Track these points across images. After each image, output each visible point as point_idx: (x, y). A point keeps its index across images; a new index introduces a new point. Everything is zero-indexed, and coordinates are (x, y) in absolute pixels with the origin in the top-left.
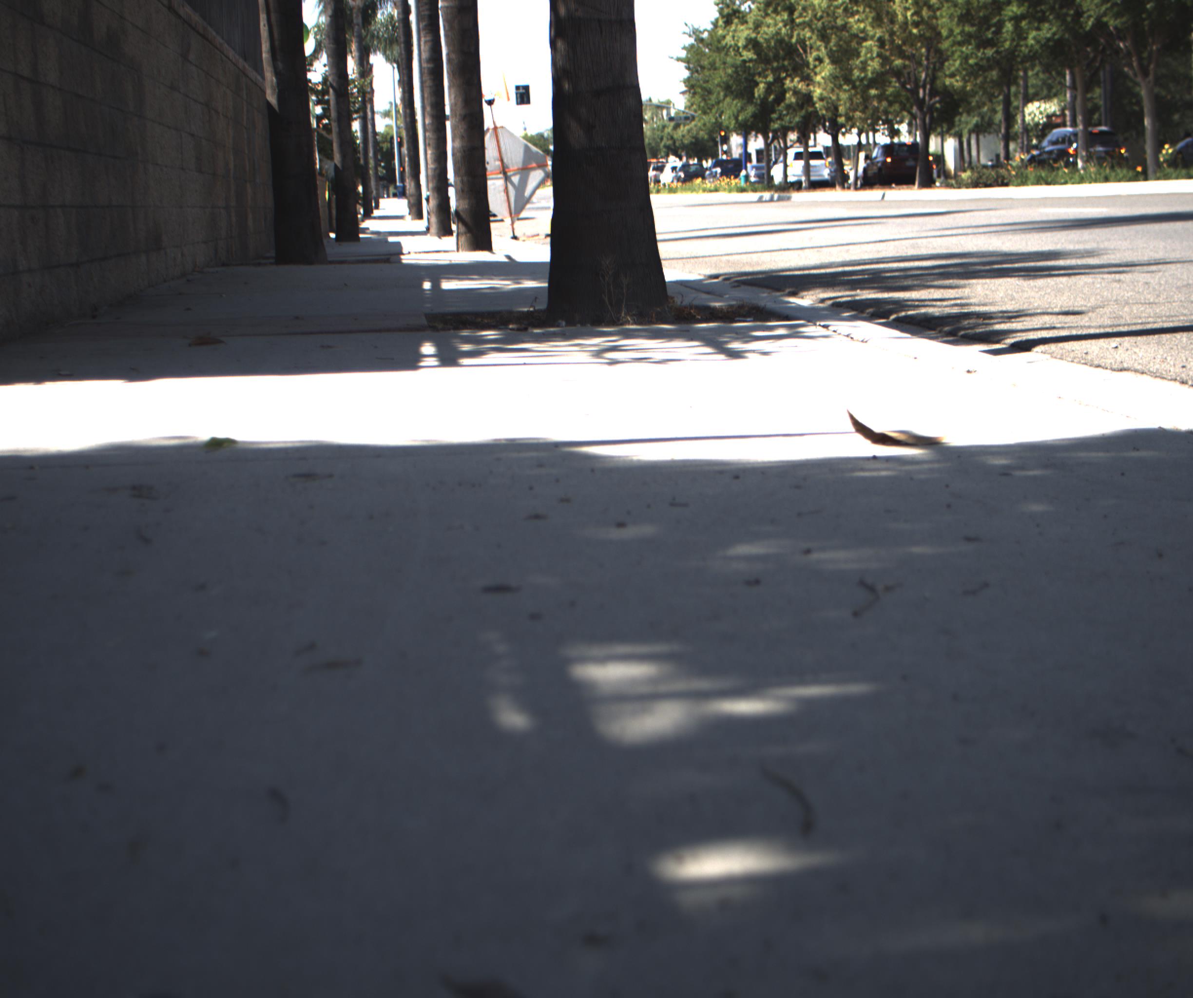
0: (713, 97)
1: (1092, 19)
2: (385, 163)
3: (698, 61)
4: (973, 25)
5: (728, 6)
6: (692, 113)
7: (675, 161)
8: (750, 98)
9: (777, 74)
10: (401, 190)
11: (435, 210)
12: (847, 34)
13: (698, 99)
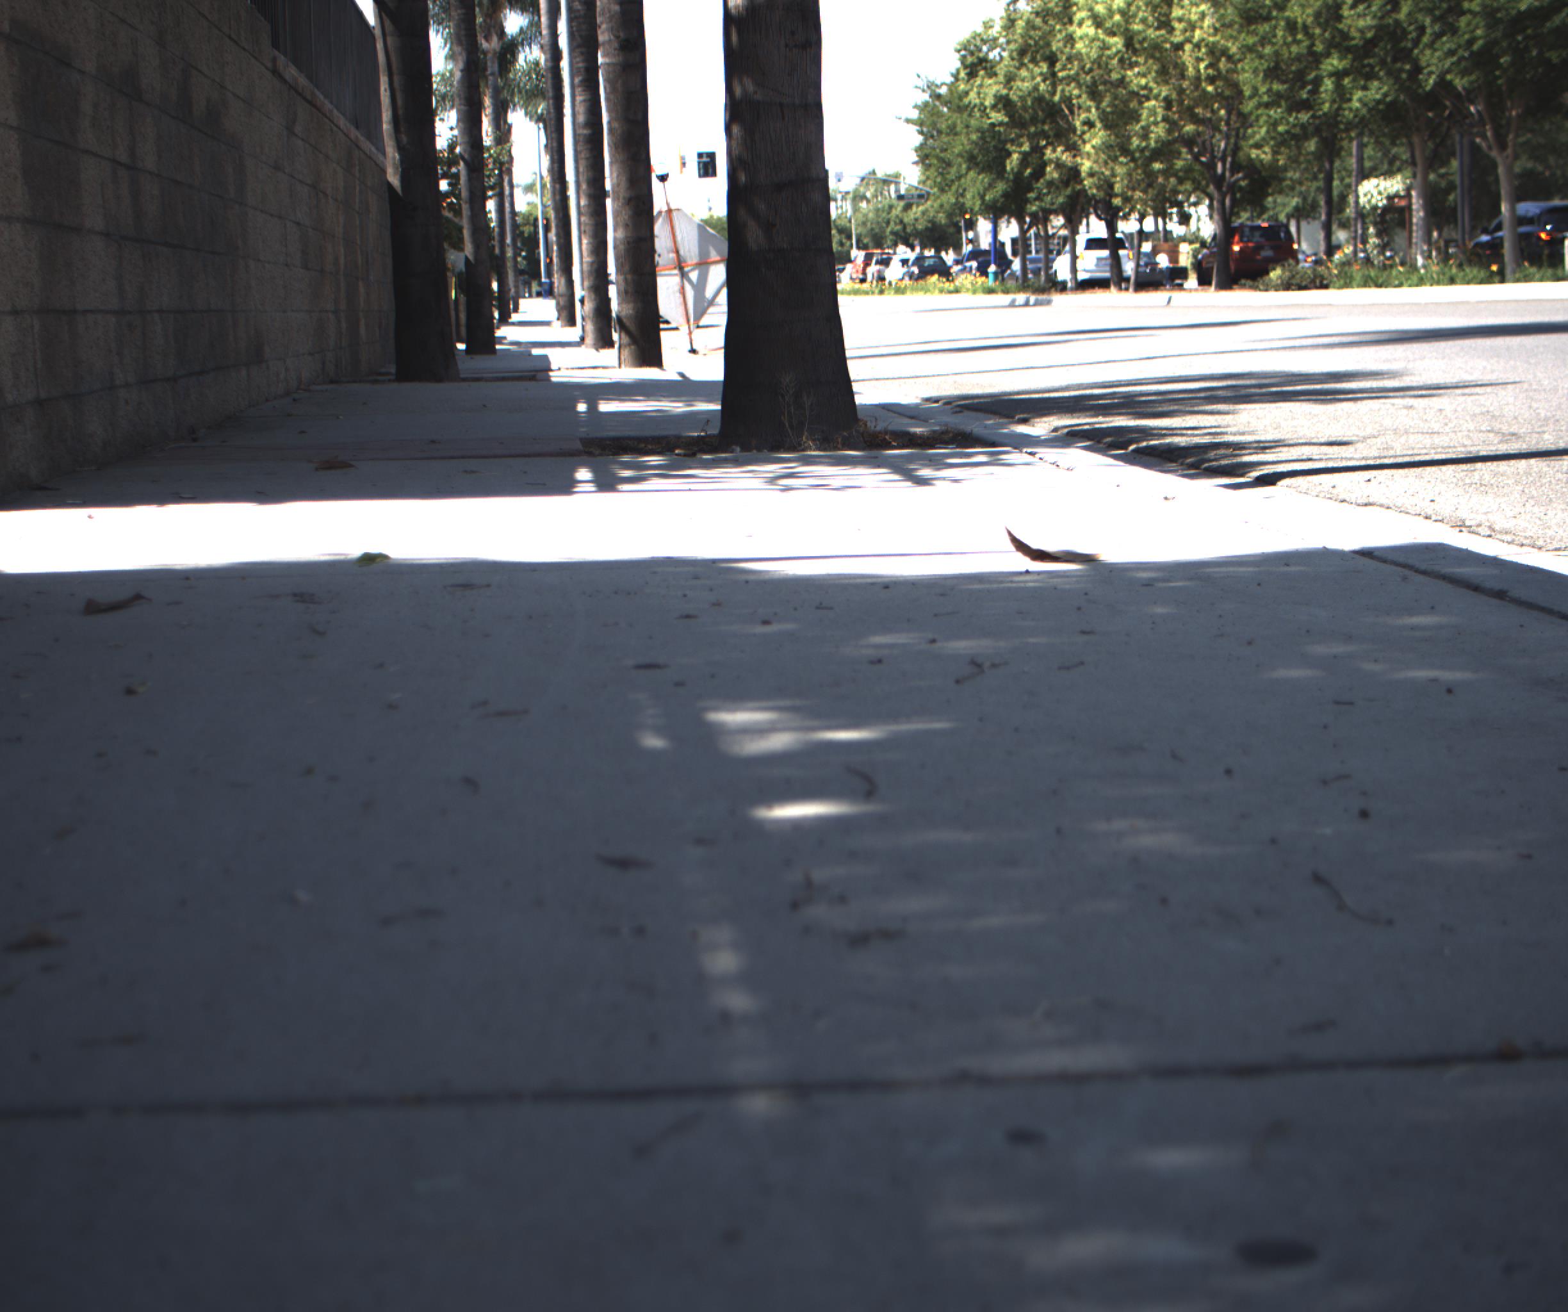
0: (953, 170)
1: (1434, 77)
2: (527, 252)
3: (934, 125)
4: (1283, 82)
5: (972, 54)
6: (928, 189)
7: (906, 253)
8: (1001, 172)
9: (1036, 141)
10: (546, 287)
11: (591, 315)
12: (1124, 92)
13: (932, 172)
